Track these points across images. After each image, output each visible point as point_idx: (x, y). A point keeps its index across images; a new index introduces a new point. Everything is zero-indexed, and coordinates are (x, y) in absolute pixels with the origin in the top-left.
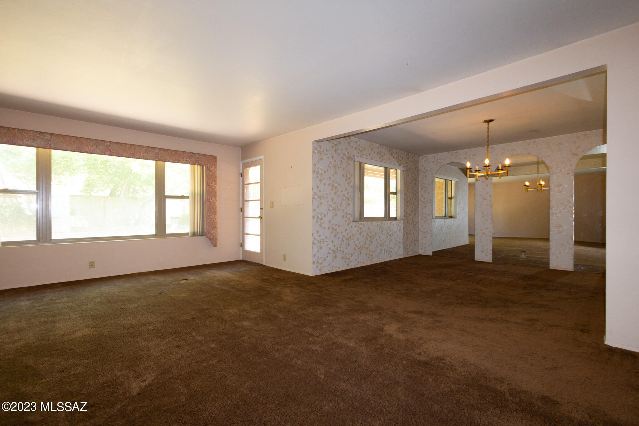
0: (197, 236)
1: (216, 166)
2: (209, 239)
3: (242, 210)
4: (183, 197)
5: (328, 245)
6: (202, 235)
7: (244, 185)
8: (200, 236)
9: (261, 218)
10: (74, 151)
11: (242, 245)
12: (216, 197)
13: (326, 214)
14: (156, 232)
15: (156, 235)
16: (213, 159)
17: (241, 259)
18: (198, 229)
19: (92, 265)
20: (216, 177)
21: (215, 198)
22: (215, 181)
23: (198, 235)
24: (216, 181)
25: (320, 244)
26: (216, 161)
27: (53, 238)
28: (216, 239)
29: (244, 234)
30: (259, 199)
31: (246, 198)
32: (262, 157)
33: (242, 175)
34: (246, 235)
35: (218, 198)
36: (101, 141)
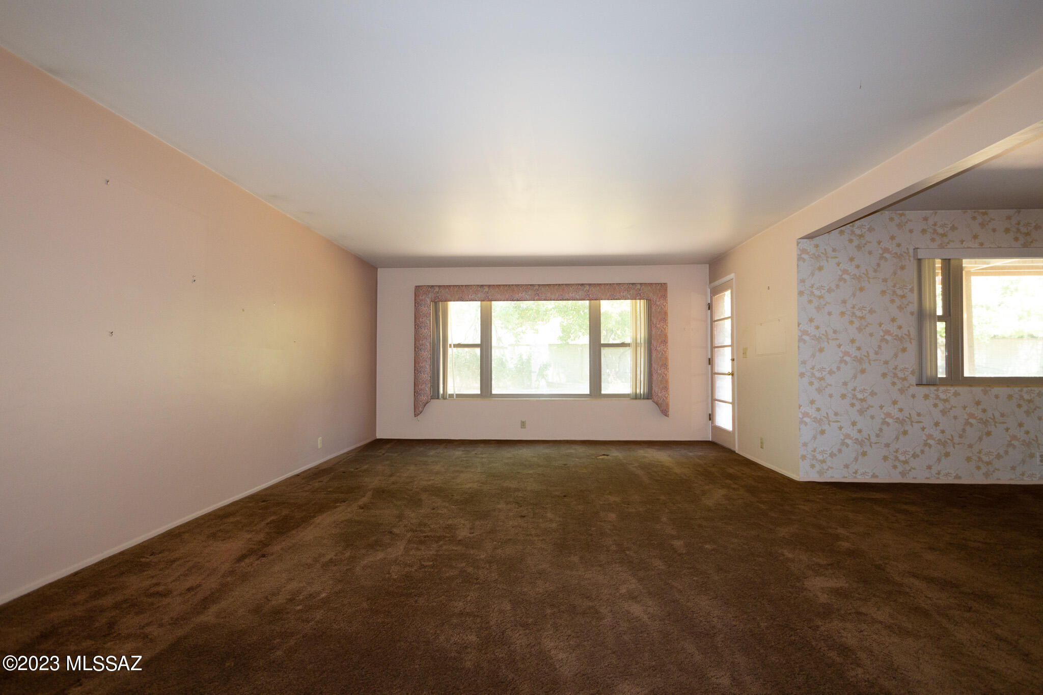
0: (640, 399)
1: (667, 297)
2: (657, 404)
3: (710, 362)
4: (623, 345)
5: (841, 428)
6: (648, 399)
7: (713, 321)
8: (644, 399)
9: (732, 374)
10: (507, 300)
11: (711, 417)
12: (667, 343)
13: (836, 370)
14: (590, 392)
15: (590, 396)
16: (662, 288)
17: (710, 440)
18: (641, 390)
19: (523, 424)
20: (666, 313)
21: (665, 345)
22: (664, 319)
23: (642, 397)
24: (666, 320)
25: (820, 425)
26: (666, 290)
27: (493, 392)
28: (667, 405)
29: (714, 400)
30: (730, 344)
31: (717, 343)
32: (732, 276)
33: (710, 307)
34: (716, 402)
35: (670, 343)
36: (530, 285)
